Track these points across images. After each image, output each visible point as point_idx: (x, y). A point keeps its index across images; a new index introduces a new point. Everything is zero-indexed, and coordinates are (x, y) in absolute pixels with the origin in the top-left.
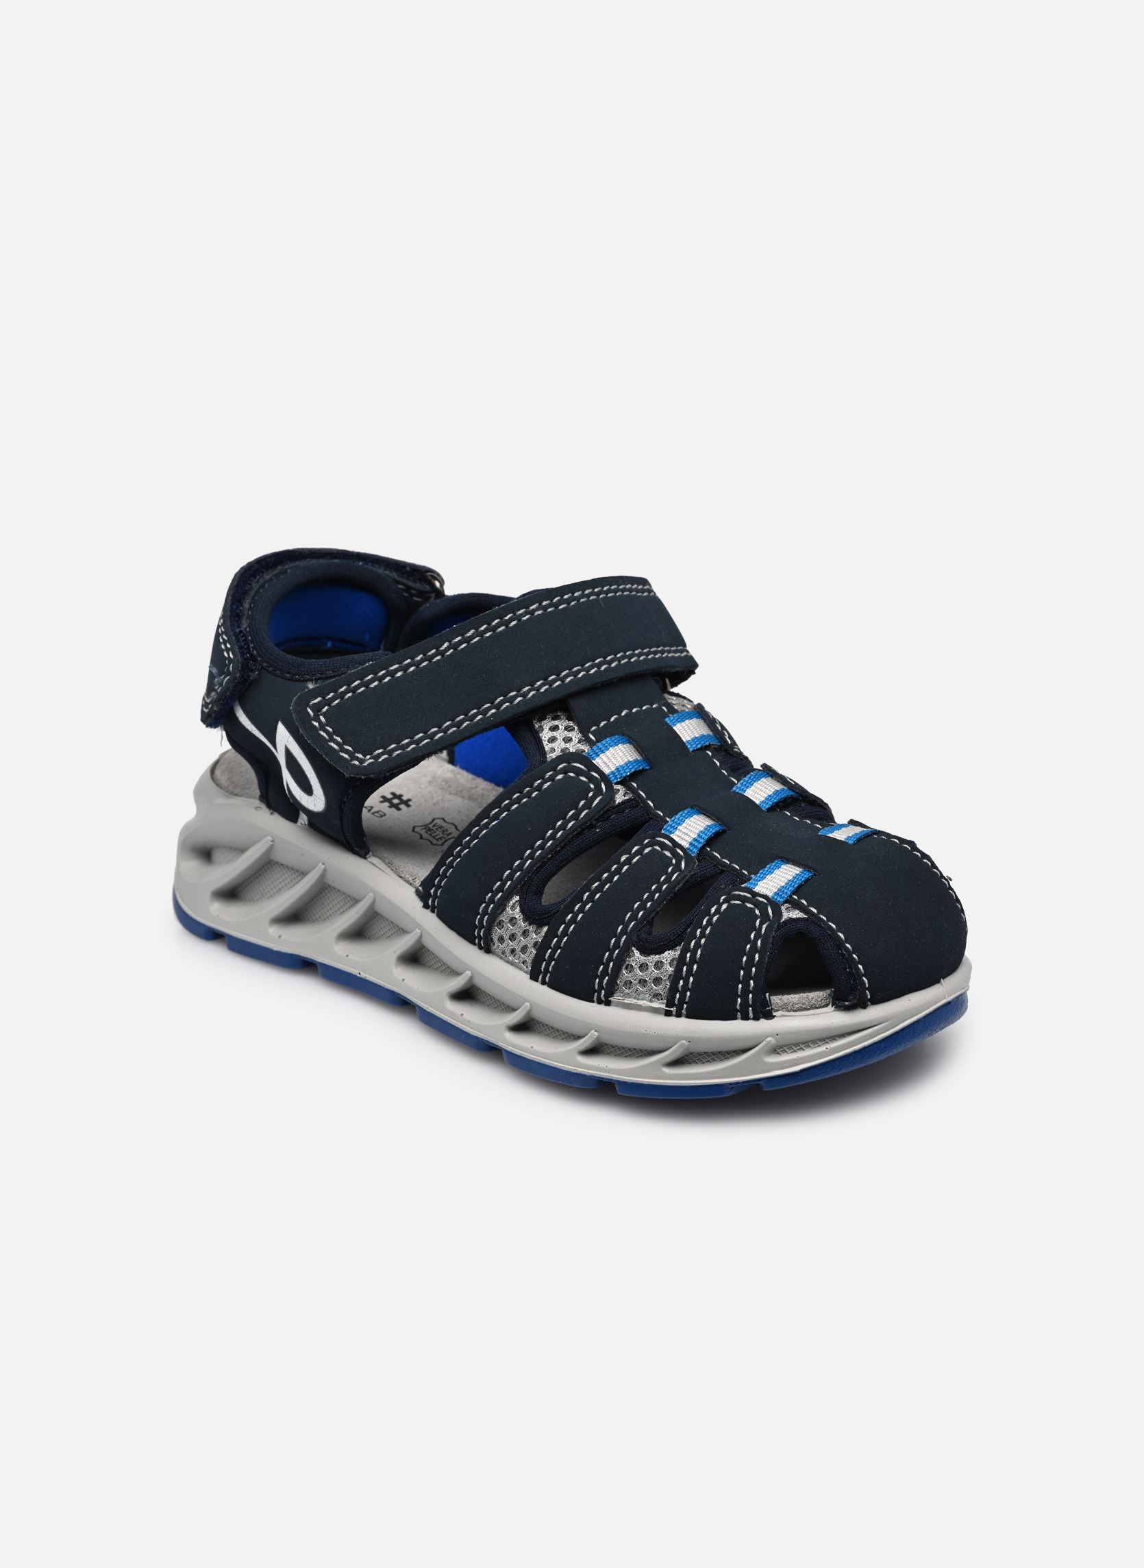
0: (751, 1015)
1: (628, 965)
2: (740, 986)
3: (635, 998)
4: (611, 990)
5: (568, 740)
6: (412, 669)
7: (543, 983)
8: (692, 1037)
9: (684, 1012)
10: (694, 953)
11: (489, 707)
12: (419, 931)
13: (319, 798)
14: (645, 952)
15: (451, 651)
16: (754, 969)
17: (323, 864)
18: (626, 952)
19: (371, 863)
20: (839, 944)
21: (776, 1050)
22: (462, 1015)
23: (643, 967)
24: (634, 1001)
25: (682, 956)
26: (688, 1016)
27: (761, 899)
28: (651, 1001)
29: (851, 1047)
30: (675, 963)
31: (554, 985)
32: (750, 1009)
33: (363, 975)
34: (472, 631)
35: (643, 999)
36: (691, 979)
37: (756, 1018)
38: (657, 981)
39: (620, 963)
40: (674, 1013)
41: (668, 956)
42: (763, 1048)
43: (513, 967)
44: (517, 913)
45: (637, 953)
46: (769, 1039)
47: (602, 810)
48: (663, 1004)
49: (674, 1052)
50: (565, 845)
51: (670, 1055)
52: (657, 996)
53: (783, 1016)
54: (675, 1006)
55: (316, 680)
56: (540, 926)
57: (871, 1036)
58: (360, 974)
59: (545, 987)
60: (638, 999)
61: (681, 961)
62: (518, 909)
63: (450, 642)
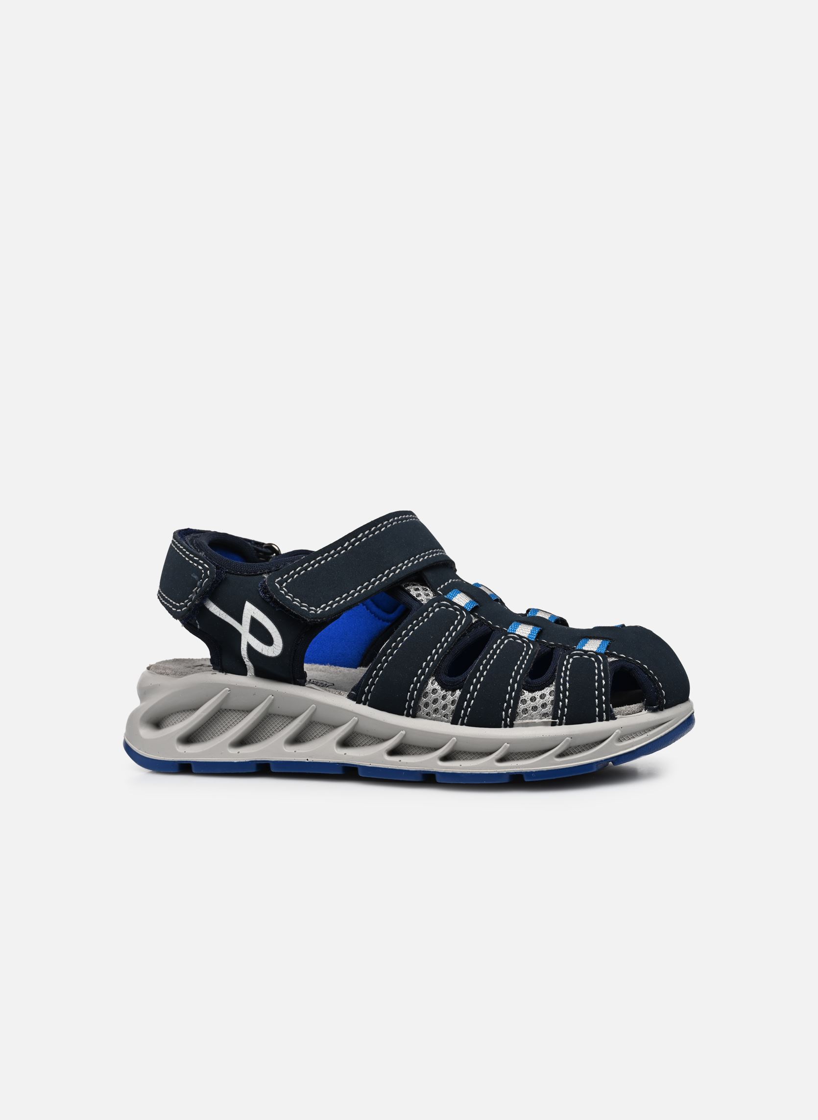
0: (605, 718)
1: (522, 700)
2: (597, 700)
3: (530, 719)
4: (514, 716)
5: (427, 595)
6: (329, 559)
7: (462, 724)
8: (573, 735)
9: (564, 721)
10: (564, 685)
11: (382, 576)
12: (356, 718)
13: (278, 646)
14: (531, 690)
15: (351, 547)
16: (603, 689)
17: (273, 695)
18: (519, 693)
19: (308, 687)
20: (646, 672)
21: (620, 739)
22: (400, 761)
23: (533, 699)
24: (531, 721)
25: (558, 688)
26: (567, 724)
27: (591, 653)
28: (541, 719)
29: (659, 734)
30: (553, 693)
31: (470, 724)
32: (604, 714)
33: (310, 760)
34: (361, 534)
35: (535, 719)
36: (567, 700)
37: (607, 720)
38: (544, 706)
39: (517, 699)
40: (558, 723)
41: (547, 691)
42: (615, 736)
43: (436, 721)
44: (436, 686)
45: (526, 693)
46: (617, 731)
47: (469, 624)
48: (549, 719)
49: (562, 746)
50: (455, 645)
51: (560, 748)
52: (545, 715)
53: (621, 717)
54: (557, 719)
55: (268, 573)
56: (454, 691)
57: (668, 728)
58: (307, 760)
59: (464, 727)
60: (532, 719)
61: (558, 691)
62: (436, 683)
63: (349, 541)
